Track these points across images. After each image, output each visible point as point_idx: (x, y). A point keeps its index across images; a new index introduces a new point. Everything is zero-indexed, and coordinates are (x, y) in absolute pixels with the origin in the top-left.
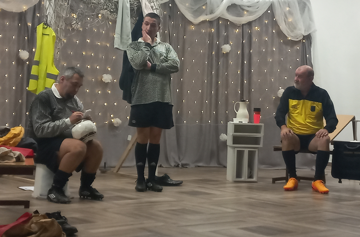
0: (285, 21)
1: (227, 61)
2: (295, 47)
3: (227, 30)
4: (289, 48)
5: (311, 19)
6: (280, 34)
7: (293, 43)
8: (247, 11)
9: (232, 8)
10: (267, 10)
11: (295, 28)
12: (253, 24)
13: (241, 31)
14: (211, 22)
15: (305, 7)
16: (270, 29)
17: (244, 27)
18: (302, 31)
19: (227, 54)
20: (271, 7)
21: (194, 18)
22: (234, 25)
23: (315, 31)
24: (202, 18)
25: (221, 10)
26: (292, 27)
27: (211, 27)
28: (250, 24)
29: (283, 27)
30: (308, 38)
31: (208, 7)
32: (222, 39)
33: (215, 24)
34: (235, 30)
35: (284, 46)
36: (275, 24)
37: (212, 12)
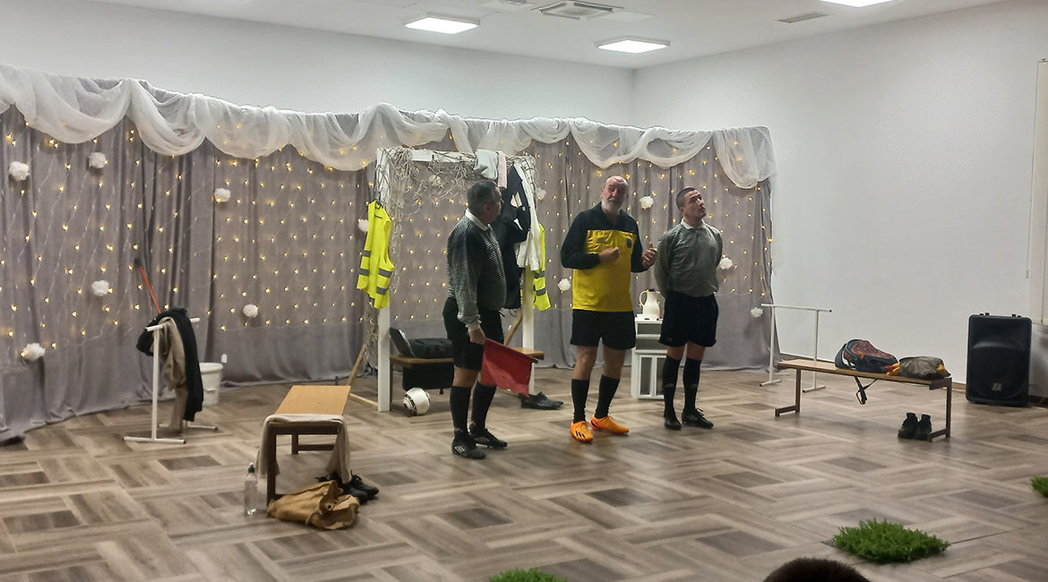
0: (731, 161)
1: (649, 220)
2: (746, 198)
3: (648, 176)
4: (737, 199)
5: (769, 157)
6: (724, 179)
7: (743, 192)
8: (677, 149)
9: (657, 144)
10: (706, 147)
11: (746, 171)
12: (686, 166)
13: (668, 176)
14: (625, 165)
15: (761, 141)
16: (710, 173)
17: (673, 170)
18: (755, 176)
19: (648, 209)
20: (712, 141)
21: (601, 160)
22: (657, 169)
23: (775, 174)
24: (612, 161)
25: (638, 149)
26: (742, 169)
27: (626, 172)
28: (680, 166)
29: (728, 169)
30: (765, 184)
31: (621, 146)
32: (641, 189)
33: (631, 167)
34: (659, 176)
35: (731, 196)
36: (717, 165)
37: (626, 152)
